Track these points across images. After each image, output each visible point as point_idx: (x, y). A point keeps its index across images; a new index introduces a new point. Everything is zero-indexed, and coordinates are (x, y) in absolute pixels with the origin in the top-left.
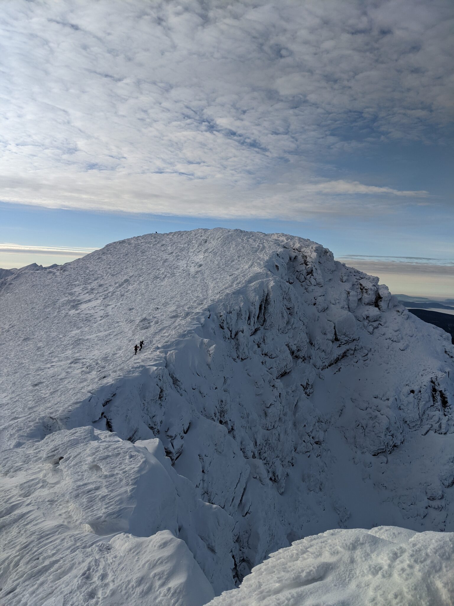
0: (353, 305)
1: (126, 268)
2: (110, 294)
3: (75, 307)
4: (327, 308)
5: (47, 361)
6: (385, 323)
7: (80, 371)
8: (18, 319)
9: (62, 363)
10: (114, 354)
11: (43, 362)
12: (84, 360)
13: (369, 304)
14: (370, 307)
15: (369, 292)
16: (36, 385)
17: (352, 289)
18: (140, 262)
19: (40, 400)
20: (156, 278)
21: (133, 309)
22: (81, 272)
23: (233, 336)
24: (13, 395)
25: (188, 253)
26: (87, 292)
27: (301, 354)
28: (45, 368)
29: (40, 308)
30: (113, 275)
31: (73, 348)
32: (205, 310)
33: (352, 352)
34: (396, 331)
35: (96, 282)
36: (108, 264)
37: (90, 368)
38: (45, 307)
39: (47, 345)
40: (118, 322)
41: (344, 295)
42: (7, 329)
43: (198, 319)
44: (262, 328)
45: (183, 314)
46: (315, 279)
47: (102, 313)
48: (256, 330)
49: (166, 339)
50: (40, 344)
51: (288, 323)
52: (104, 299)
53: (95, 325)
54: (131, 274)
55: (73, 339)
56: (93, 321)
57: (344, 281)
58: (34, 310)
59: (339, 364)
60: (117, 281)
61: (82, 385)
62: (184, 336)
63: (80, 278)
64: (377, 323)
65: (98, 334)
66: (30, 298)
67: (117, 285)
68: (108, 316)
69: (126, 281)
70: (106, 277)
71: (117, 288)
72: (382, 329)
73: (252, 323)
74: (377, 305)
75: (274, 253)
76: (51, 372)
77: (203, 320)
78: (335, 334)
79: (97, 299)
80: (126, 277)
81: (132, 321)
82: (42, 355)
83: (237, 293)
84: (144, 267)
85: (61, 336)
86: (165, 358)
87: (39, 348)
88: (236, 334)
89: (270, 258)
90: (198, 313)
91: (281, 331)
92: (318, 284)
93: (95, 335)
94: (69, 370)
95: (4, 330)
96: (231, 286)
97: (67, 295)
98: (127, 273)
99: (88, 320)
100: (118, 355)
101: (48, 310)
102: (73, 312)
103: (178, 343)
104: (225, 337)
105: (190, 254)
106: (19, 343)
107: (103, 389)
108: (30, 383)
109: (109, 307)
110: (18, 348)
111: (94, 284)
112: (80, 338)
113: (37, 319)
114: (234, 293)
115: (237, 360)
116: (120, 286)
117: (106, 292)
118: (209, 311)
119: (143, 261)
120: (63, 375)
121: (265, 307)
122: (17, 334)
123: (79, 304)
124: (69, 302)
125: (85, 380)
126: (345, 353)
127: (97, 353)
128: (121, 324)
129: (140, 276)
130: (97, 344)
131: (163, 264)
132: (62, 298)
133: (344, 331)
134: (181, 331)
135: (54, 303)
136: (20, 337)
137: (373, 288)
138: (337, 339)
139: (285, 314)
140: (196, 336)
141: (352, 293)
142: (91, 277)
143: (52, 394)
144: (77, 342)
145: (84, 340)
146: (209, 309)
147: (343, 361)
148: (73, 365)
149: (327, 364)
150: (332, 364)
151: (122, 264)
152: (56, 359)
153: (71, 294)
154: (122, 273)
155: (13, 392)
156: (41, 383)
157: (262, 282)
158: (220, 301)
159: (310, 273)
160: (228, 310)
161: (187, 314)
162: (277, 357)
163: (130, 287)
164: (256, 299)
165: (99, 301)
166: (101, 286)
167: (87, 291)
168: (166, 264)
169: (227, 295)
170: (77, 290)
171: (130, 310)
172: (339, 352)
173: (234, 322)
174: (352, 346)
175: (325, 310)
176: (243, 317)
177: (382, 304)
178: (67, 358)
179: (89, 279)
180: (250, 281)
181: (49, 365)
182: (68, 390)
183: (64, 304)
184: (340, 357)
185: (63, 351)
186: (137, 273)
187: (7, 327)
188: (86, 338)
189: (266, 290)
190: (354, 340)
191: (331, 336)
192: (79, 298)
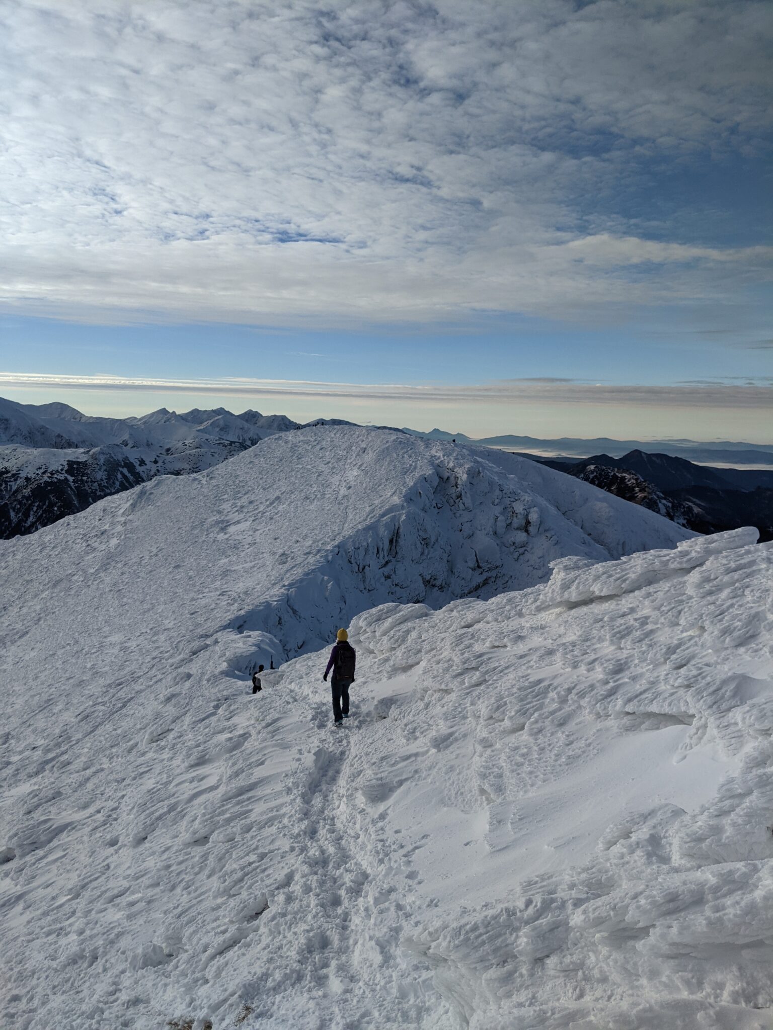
0: (501, 530)
1: (279, 480)
2: (260, 515)
3: (223, 529)
4: (473, 534)
5: (199, 592)
6: (531, 549)
7: (226, 603)
8: (165, 542)
9: (212, 594)
10: (253, 589)
11: (195, 592)
12: (230, 593)
13: (518, 529)
14: (519, 532)
15: (519, 516)
16: (192, 614)
17: (502, 514)
18: (294, 473)
19: (198, 625)
20: (307, 498)
21: (278, 538)
22: (231, 482)
23: (361, 570)
24: (176, 622)
25: (344, 465)
26: (237, 511)
27: (438, 583)
28: (198, 599)
29: (188, 528)
30: (264, 489)
31: (222, 579)
32: (335, 547)
33: (493, 579)
34: (539, 558)
35: (246, 496)
36: (260, 473)
37: (235, 600)
38: (193, 528)
39: (198, 574)
40: (263, 553)
41: (492, 521)
42: (155, 552)
43: (327, 556)
44: (393, 560)
45: (314, 552)
46: (464, 504)
47: (249, 540)
48: (387, 563)
49: (294, 577)
50: (191, 573)
51: (422, 554)
52: (254, 521)
53: (243, 554)
54: (283, 489)
55: (222, 569)
56: (240, 549)
57: (496, 503)
58: (180, 531)
59: (479, 591)
60: (268, 497)
61: (225, 615)
62: (307, 574)
63: (229, 491)
64: (523, 549)
65: (245, 565)
66: (175, 515)
67: (268, 503)
68: (255, 543)
69: (278, 498)
70: (257, 491)
71: (268, 506)
72: (527, 556)
73: (381, 556)
74: (527, 531)
75: (421, 478)
76: (203, 602)
77: (330, 558)
78: (477, 561)
79: (246, 520)
80: (278, 493)
81: (274, 554)
82: (194, 585)
83: (368, 529)
84: (297, 481)
85: (210, 565)
86: (287, 594)
87: (190, 578)
88: (364, 569)
89: (415, 484)
90: (328, 550)
91: (415, 562)
92: (467, 509)
93: (241, 566)
94: (218, 602)
95: (152, 554)
96: (366, 520)
97: (215, 513)
98: (279, 487)
99: (236, 547)
100: (256, 590)
101: (195, 532)
102: (221, 536)
103: (301, 580)
104: (352, 572)
105: (347, 466)
106: (170, 570)
107: (237, 618)
108: (187, 612)
109: (257, 532)
110: (171, 576)
111: (244, 501)
112: (228, 568)
113: (186, 542)
114: (364, 529)
115: (364, 591)
116: (271, 504)
117: (256, 512)
118: (339, 548)
119: (298, 471)
120: (213, 606)
121: (396, 540)
122: (166, 560)
123: (227, 526)
124: (218, 522)
125: (229, 611)
126: (486, 580)
127: (240, 587)
128: (265, 555)
129: (292, 493)
130: (242, 576)
131: (317, 479)
132: (210, 517)
133: (487, 558)
134: (306, 570)
135: (202, 523)
136: (170, 564)
137: (522, 512)
138: (479, 567)
139: (419, 545)
140: (319, 574)
141: (501, 518)
142: (241, 489)
143: (205, 621)
144: (225, 573)
145: (231, 571)
146: (338, 546)
147: (483, 588)
148: (221, 597)
149: (466, 592)
150: (472, 592)
151: (275, 474)
152: (207, 590)
153: (219, 512)
154: (274, 487)
155: (175, 619)
156: (196, 612)
157: (395, 516)
158: (350, 537)
159: (459, 496)
160: (357, 547)
161: (319, 551)
162: (407, 587)
163: (281, 508)
164: (384, 533)
165: (248, 523)
166: (251, 502)
167: (236, 509)
168: (320, 478)
169: (358, 530)
170: (226, 506)
171: (275, 539)
172: (479, 579)
173: (361, 557)
174: (493, 573)
175: (470, 536)
176: (370, 552)
177: (531, 529)
178: (216, 589)
179: (239, 492)
180: (383, 515)
181: (201, 596)
182: (216, 618)
183: (212, 526)
184: (481, 585)
185: (213, 582)
186: (289, 488)
187: (154, 550)
188: (233, 569)
189: (397, 524)
190: (497, 567)
191: (472, 564)
192: (227, 518)
